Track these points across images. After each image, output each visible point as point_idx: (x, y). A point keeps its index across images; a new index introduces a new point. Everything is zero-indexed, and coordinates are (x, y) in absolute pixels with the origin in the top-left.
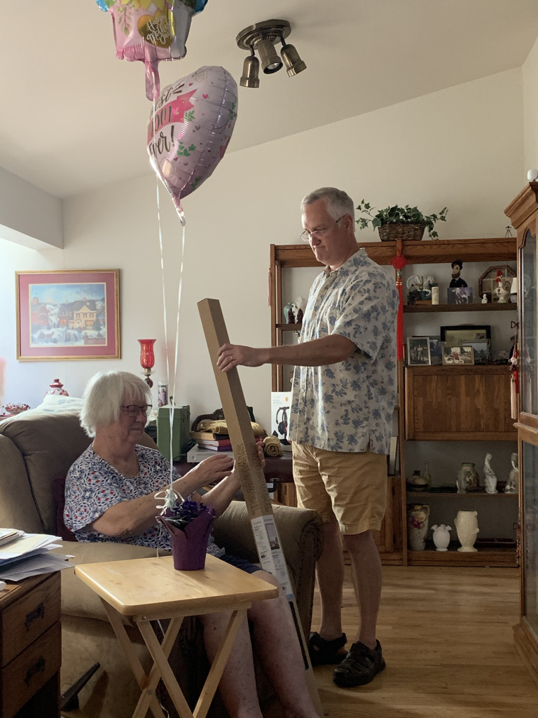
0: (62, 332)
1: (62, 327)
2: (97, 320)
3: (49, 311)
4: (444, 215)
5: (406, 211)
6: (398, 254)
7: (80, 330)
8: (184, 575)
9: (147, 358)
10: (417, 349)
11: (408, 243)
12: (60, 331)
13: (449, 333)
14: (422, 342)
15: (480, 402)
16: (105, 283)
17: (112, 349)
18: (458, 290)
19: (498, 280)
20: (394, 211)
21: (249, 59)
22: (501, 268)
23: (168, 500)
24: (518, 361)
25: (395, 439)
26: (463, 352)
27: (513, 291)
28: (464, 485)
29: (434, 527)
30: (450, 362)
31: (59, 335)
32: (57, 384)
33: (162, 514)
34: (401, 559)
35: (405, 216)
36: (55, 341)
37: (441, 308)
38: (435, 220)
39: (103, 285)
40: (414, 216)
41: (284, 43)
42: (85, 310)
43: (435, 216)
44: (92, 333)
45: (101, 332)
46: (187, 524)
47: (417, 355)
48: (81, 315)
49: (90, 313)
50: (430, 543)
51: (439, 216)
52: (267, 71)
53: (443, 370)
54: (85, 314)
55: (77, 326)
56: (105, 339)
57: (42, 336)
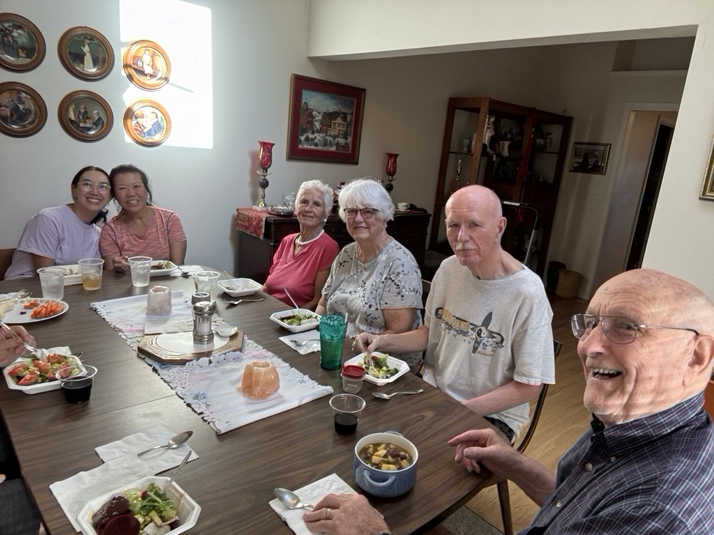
0: (322, 137)
1: (323, 133)
2: (347, 130)
3: (315, 118)
7: (335, 137)
12: (320, 136)
16: (356, 100)
31: (319, 140)
36: (316, 145)
39: (354, 101)
42: (339, 120)
44: (342, 141)
45: (348, 141)
48: (337, 124)
49: (342, 124)
54: (339, 124)
55: (333, 133)
56: (349, 147)
57: (307, 139)
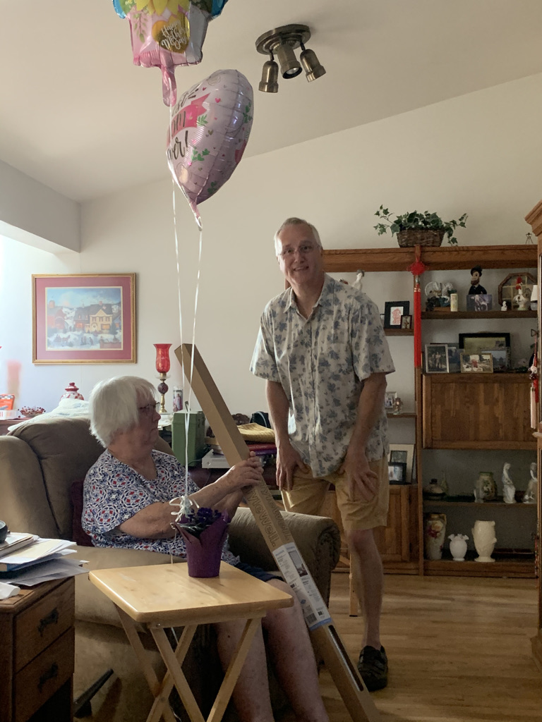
0: (78, 336)
1: (78, 331)
2: (113, 324)
3: (65, 315)
4: (463, 221)
5: (425, 217)
6: (417, 260)
7: (96, 333)
8: (198, 582)
9: (163, 362)
10: (435, 356)
11: (427, 249)
12: (75, 334)
13: (467, 340)
14: (439, 349)
15: (499, 411)
16: (121, 287)
17: (128, 353)
18: (477, 297)
19: (518, 288)
20: (413, 217)
21: (268, 64)
22: (522, 275)
23: (183, 507)
24: (538, 369)
25: (412, 446)
26: (481, 359)
27: (533, 299)
28: (482, 495)
29: (451, 537)
30: (469, 370)
31: (75, 339)
32: (72, 387)
33: (176, 520)
34: (418, 569)
35: (424, 222)
36: (71, 345)
37: (460, 315)
38: (454, 226)
39: (120, 289)
40: (433, 222)
41: (303, 48)
42: (101, 313)
43: (454, 222)
44: (108, 337)
45: (117, 336)
46: (202, 531)
47: (435, 362)
48: (98, 319)
49: (106, 317)
50: (446, 553)
51: (458, 222)
52: (286, 76)
53: (463, 378)
54: (101, 318)
55: (93, 329)
56: (120, 343)
57: (58, 339)
